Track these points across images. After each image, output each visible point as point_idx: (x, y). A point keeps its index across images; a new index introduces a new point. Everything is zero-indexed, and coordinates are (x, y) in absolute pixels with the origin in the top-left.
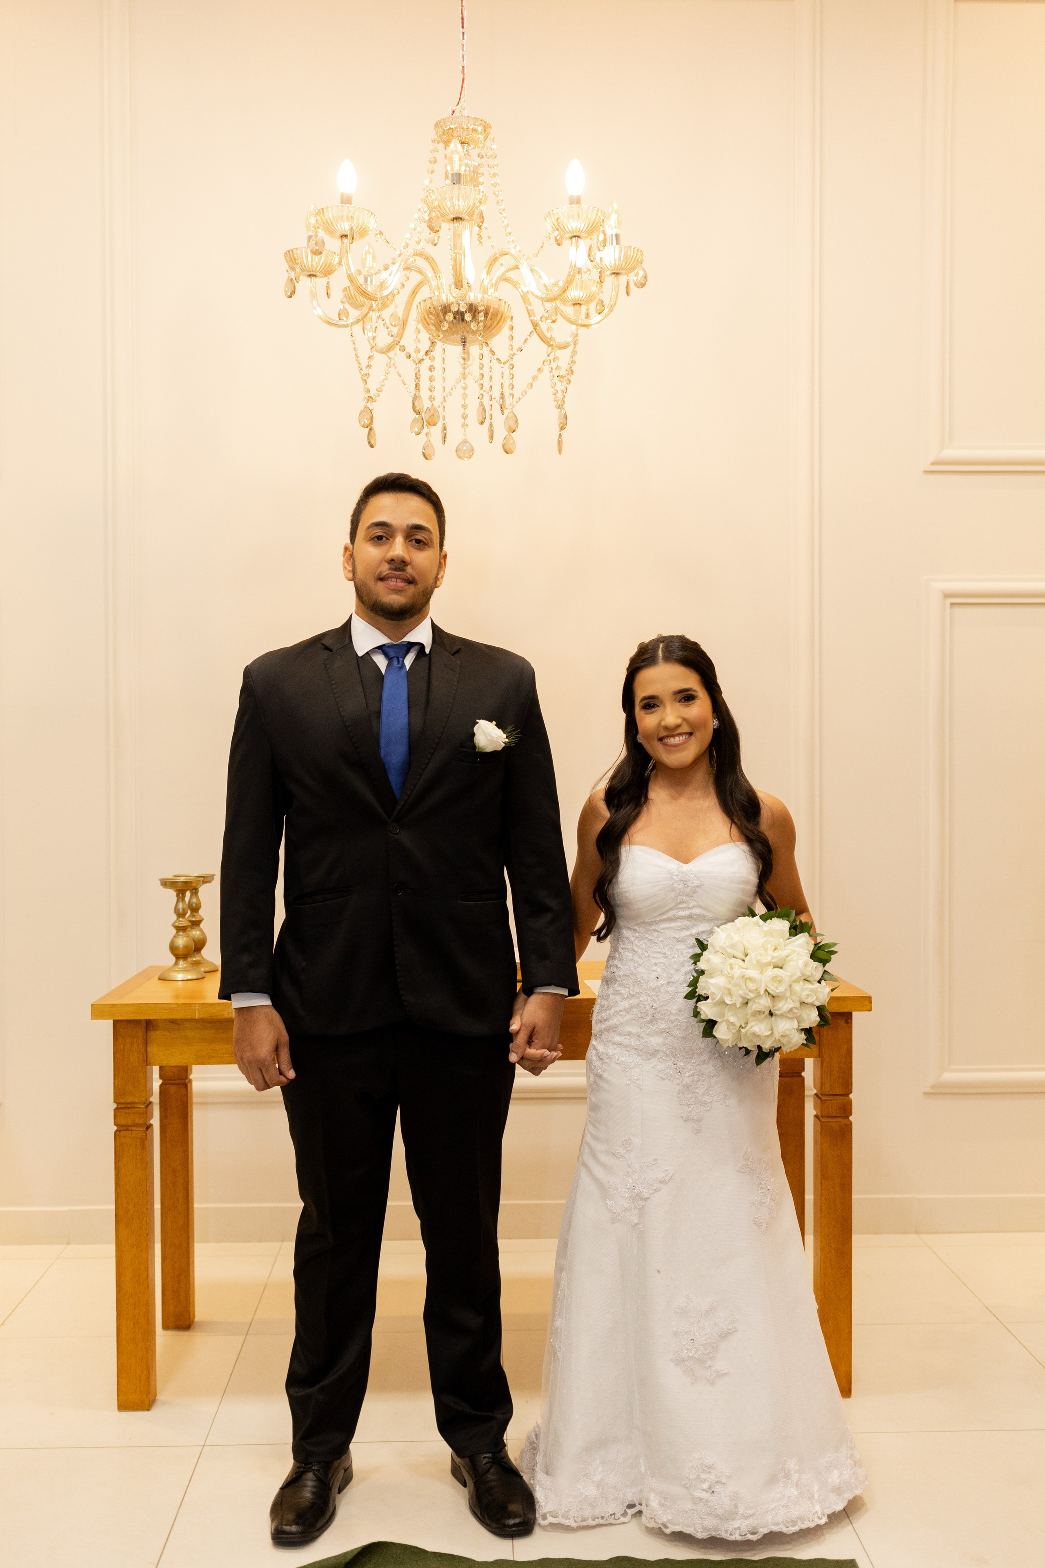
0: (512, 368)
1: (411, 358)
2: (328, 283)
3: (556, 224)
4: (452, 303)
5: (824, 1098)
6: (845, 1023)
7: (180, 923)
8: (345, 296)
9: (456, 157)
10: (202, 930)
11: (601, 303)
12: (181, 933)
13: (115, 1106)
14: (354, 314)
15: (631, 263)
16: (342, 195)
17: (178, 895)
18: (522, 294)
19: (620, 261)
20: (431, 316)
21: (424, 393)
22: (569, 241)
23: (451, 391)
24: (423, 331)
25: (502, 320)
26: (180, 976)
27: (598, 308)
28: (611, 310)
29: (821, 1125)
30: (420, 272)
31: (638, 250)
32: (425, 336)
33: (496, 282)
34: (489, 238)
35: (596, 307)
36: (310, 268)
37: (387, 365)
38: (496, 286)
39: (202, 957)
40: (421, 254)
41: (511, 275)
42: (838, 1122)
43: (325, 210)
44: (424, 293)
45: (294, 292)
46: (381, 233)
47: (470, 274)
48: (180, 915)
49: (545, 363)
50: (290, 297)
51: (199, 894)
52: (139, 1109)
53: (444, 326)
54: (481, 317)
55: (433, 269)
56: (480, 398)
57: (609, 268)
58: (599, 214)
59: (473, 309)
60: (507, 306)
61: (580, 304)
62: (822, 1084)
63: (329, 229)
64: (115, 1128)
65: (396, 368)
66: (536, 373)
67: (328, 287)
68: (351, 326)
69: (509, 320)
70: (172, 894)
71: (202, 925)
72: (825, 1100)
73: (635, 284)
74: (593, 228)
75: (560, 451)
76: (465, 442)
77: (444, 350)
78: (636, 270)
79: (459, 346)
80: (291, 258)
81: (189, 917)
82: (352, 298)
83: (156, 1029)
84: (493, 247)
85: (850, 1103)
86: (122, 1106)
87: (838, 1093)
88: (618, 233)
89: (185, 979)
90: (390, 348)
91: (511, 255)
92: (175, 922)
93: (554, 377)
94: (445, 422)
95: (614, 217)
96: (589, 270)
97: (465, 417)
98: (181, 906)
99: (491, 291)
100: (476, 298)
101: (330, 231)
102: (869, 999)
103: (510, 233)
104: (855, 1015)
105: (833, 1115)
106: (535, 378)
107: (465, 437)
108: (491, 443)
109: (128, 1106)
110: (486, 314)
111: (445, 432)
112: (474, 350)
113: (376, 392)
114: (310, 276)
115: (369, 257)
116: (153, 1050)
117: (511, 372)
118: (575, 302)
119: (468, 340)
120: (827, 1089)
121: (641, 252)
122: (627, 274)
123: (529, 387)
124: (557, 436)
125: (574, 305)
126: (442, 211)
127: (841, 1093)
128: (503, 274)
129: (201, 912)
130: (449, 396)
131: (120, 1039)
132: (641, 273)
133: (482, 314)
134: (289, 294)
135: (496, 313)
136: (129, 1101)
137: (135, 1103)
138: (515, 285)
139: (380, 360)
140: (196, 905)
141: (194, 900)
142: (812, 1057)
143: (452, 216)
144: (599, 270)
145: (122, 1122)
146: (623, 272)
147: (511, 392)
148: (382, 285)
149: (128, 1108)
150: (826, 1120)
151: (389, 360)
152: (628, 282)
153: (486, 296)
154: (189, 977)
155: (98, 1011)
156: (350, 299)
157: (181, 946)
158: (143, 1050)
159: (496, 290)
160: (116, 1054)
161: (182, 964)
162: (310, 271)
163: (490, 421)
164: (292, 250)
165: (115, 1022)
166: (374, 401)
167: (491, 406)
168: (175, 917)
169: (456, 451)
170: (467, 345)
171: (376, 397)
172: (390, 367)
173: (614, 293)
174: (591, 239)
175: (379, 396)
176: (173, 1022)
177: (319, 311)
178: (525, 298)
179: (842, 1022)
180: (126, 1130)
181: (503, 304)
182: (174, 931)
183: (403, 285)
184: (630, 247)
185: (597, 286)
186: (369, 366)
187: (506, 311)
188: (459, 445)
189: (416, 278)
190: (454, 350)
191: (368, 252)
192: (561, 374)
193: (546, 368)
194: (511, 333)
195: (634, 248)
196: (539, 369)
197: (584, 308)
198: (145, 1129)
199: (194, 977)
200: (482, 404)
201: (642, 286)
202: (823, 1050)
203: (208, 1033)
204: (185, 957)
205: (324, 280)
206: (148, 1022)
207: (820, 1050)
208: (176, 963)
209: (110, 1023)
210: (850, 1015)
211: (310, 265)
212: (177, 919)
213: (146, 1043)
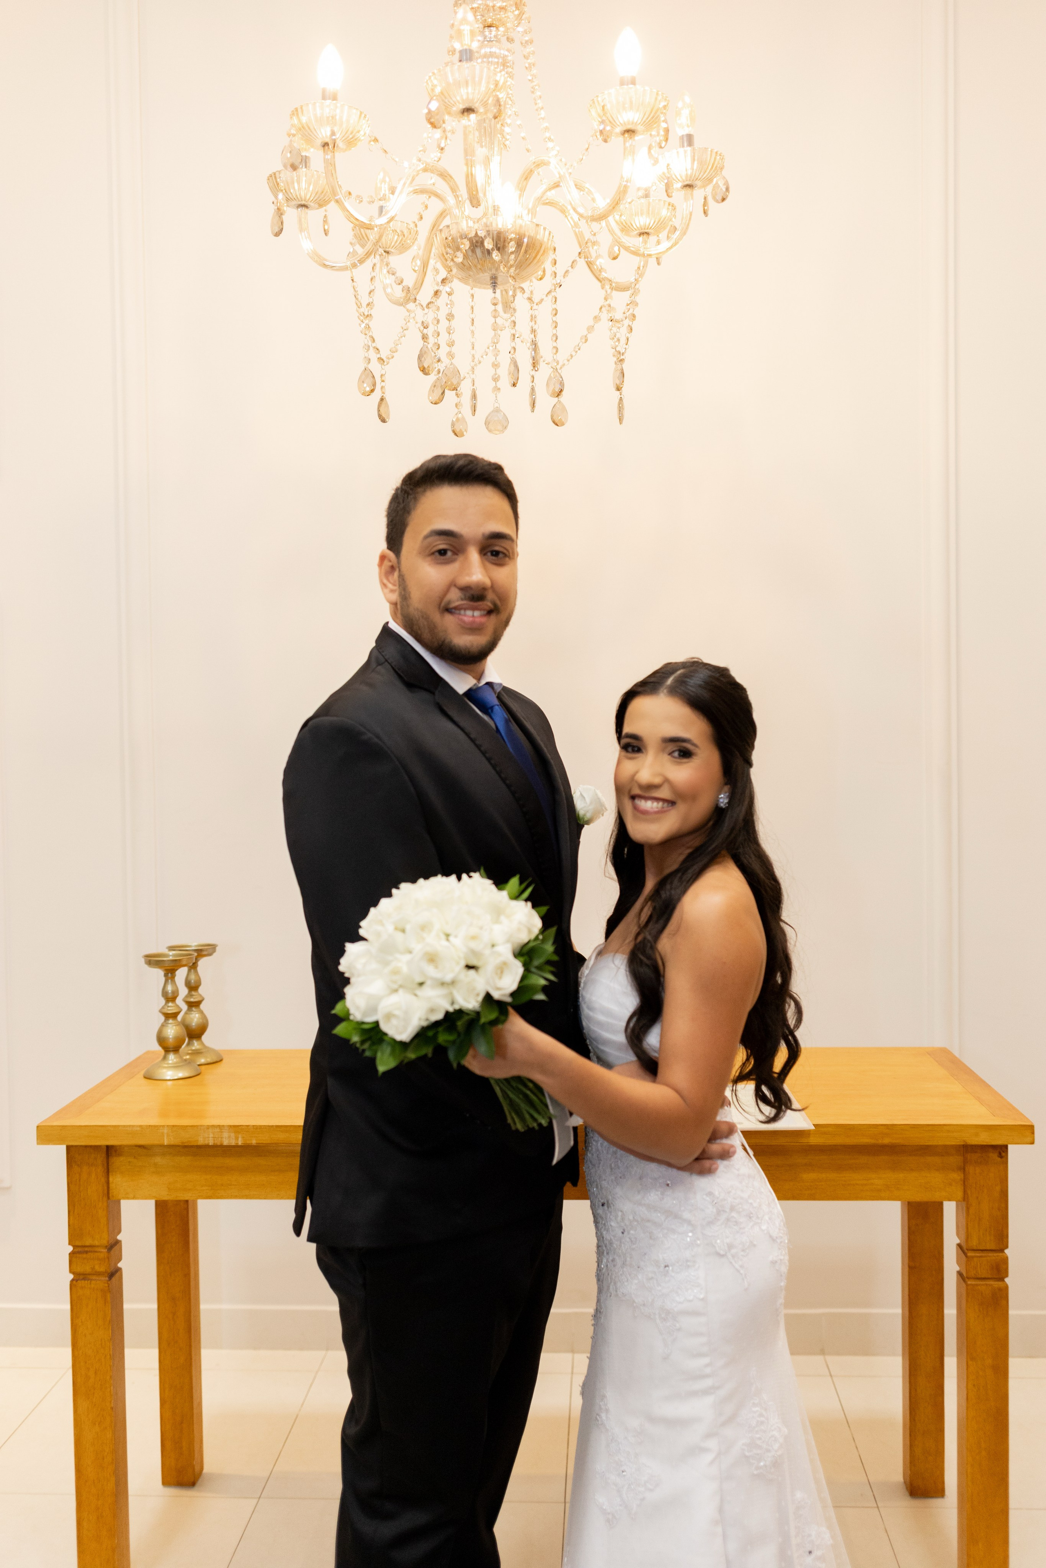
0: (556, 314)
2: (325, 216)
3: (601, 113)
4: (471, 228)
5: (970, 1254)
6: (999, 1157)
7: (169, 1008)
8: (355, 235)
10: (202, 1012)
12: (171, 1021)
13: (71, 1249)
15: (708, 170)
16: (324, 91)
17: (166, 975)
19: (693, 169)
20: (447, 249)
22: (621, 138)
24: (442, 268)
25: (542, 252)
26: (169, 1074)
28: (684, 233)
29: (967, 1289)
30: (438, 196)
31: (716, 153)
36: (299, 197)
38: (533, 210)
39: (203, 1044)
40: (433, 168)
42: (990, 1285)
43: (299, 110)
45: (281, 230)
46: (376, 140)
48: (170, 998)
49: (603, 309)
50: (278, 235)
51: (199, 969)
52: (99, 1254)
54: (511, 248)
56: (512, 352)
57: (679, 178)
58: (660, 98)
59: (501, 241)
60: (547, 233)
61: (647, 234)
62: (968, 1237)
63: (306, 133)
64: (71, 1276)
66: (591, 323)
68: (351, 269)
69: (551, 252)
70: (158, 974)
71: (202, 1006)
72: (973, 1257)
73: (715, 198)
74: (652, 118)
75: (621, 420)
76: (497, 410)
77: (473, 295)
78: (715, 180)
79: (488, 289)
80: (274, 183)
81: (186, 996)
82: (363, 238)
83: (120, 1155)
85: (1005, 1261)
86: (80, 1249)
87: (988, 1248)
88: (692, 133)
89: (176, 1078)
91: (551, 166)
92: (163, 1008)
94: (474, 387)
95: (685, 112)
97: (496, 379)
98: (170, 988)
99: (527, 217)
101: (310, 139)
102: (1031, 1128)
104: (1010, 1147)
105: (983, 1277)
106: (590, 329)
107: (496, 405)
108: (533, 411)
109: (86, 1249)
110: (519, 244)
111: (475, 398)
113: (390, 353)
114: (300, 206)
116: (117, 1180)
117: (554, 319)
118: (641, 231)
119: (499, 279)
120: (974, 1243)
121: (720, 155)
122: (704, 186)
123: (583, 340)
124: (618, 401)
125: (640, 235)
126: (446, 101)
127: (993, 1247)
128: (543, 194)
129: (200, 990)
130: (484, 357)
131: (75, 1167)
132: (722, 183)
133: (512, 243)
134: (276, 231)
135: (534, 243)
136: (87, 1244)
137: (94, 1246)
138: (562, 209)
140: (195, 982)
141: (193, 977)
142: (953, 1201)
143: (462, 107)
144: (666, 181)
145: (79, 1269)
146: (699, 183)
147: (555, 344)
149: (87, 1252)
150: (973, 1283)
152: (705, 198)
154: (181, 1075)
155: (47, 1134)
156: (361, 239)
157: (171, 1037)
158: (103, 1180)
159: (535, 215)
160: (70, 1185)
161: (172, 1057)
162: (299, 200)
163: (531, 384)
164: (274, 174)
165: (69, 1149)
166: (385, 363)
168: (163, 1001)
170: (500, 286)
171: (388, 358)
172: (409, 321)
173: (688, 214)
174: (651, 135)
175: (393, 357)
176: (138, 1147)
178: (575, 226)
179: (994, 1156)
180: (84, 1279)
181: (542, 232)
182: (162, 1018)
183: (421, 218)
184: (706, 149)
187: (546, 240)
188: (489, 415)
189: (436, 206)
190: (485, 294)
193: (605, 316)
194: (554, 269)
195: (711, 151)
196: (595, 317)
198: (107, 1278)
199: (186, 1074)
200: (514, 361)
201: (723, 200)
202: (969, 1192)
203: (185, 1161)
204: (176, 1049)
205: (321, 212)
206: (108, 1148)
207: (965, 1192)
208: (165, 1058)
209: (63, 1149)
210: (1006, 1147)
211: (298, 194)
212: (166, 1004)
213: (108, 1172)
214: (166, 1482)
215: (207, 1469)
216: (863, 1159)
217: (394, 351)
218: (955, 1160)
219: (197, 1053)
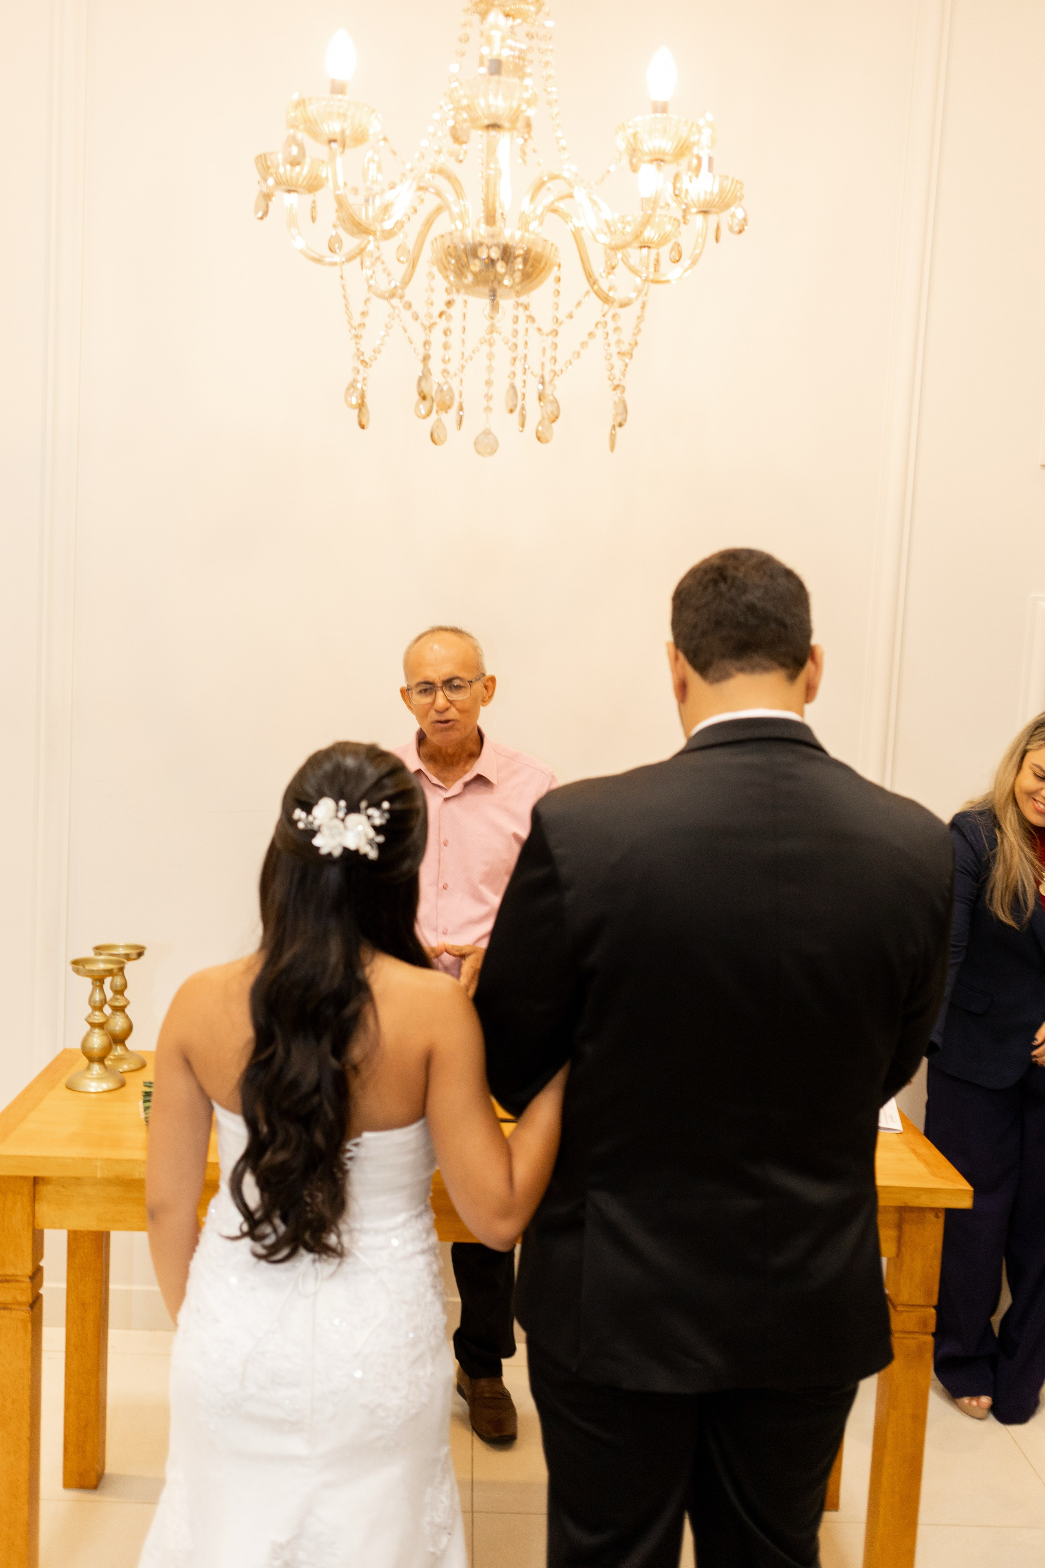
1: (419, 320)
2: (314, 202)
3: (632, 140)
4: (481, 244)
5: (900, 1308)
7: (96, 1017)
8: (338, 218)
9: (496, 35)
10: (127, 1017)
11: (677, 246)
12: (97, 1030)
14: (351, 243)
15: (729, 199)
16: (333, 82)
17: (94, 984)
18: (573, 230)
19: (714, 194)
20: (450, 258)
21: (435, 366)
23: (472, 355)
24: (439, 277)
25: (548, 267)
26: (93, 1086)
27: (673, 253)
28: (694, 263)
30: (438, 194)
31: (738, 181)
32: (440, 283)
33: (542, 213)
34: (534, 151)
35: (671, 252)
36: (290, 181)
37: (389, 317)
38: (541, 219)
39: (126, 1049)
40: (441, 172)
41: (562, 205)
42: (916, 1338)
43: (308, 102)
44: (443, 225)
45: (266, 213)
46: (385, 139)
47: (505, 198)
48: (97, 1007)
49: (599, 326)
50: (261, 218)
51: (125, 972)
52: (21, 1284)
53: (466, 278)
54: (518, 264)
55: (457, 193)
56: (512, 376)
57: (698, 203)
58: (694, 129)
59: (507, 254)
60: (554, 249)
61: (649, 247)
65: (401, 321)
66: (585, 338)
67: (313, 208)
68: (344, 264)
69: (556, 268)
70: (86, 984)
71: (127, 1010)
72: (902, 1312)
73: (731, 229)
74: (683, 150)
75: (612, 448)
76: (487, 433)
77: (466, 307)
78: (733, 209)
79: (487, 300)
80: (264, 165)
81: (113, 1002)
83: (47, 1186)
84: (539, 164)
87: (918, 1304)
89: (99, 1090)
90: (392, 295)
91: (564, 179)
92: (89, 1016)
93: (609, 345)
94: (461, 400)
95: (707, 132)
96: (668, 204)
97: (489, 398)
98: (98, 997)
99: (534, 226)
100: (512, 237)
101: (314, 133)
103: (564, 149)
105: (911, 1330)
106: (584, 344)
107: (488, 428)
108: (522, 431)
109: (9, 1278)
110: (525, 261)
111: (461, 413)
112: (506, 304)
114: (289, 191)
115: (373, 166)
116: (44, 1210)
119: (499, 292)
120: (905, 1298)
121: (742, 183)
122: (720, 213)
123: (576, 356)
124: (610, 429)
125: (641, 247)
126: (473, 114)
127: (922, 1303)
128: (553, 203)
129: (126, 993)
130: (469, 361)
132: (740, 214)
133: (520, 260)
134: (260, 214)
135: (538, 259)
136: (9, 1273)
137: (16, 1276)
138: (565, 217)
139: (380, 309)
140: (122, 986)
141: (119, 982)
143: (486, 122)
144: (684, 207)
146: (713, 210)
148: (386, 209)
149: (8, 1282)
150: (901, 1336)
151: (392, 310)
152: (720, 225)
153: (527, 234)
154: (104, 1087)
157: (96, 1047)
158: (29, 1209)
159: (541, 223)
161: (96, 1068)
162: (289, 185)
164: (265, 155)
166: (368, 366)
167: (524, 382)
168: (89, 1010)
169: (475, 444)
170: (498, 299)
171: (372, 360)
172: (393, 319)
173: (700, 240)
174: (680, 164)
175: (376, 359)
177: (299, 243)
178: (577, 235)
179: (931, 1217)
180: (4, 1309)
181: (549, 247)
182: (88, 1027)
183: (416, 211)
184: (727, 178)
185: (673, 224)
186: (362, 325)
187: (552, 256)
188: (480, 435)
189: (432, 202)
190: (479, 304)
191: (372, 160)
192: (623, 350)
194: (557, 286)
195: (733, 178)
197: (653, 252)
198: (28, 1307)
199: (111, 1086)
200: (513, 387)
201: (740, 232)
202: (902, 1249)
203: (116, 1191)
204: (101, 1060)
205: (309, 197)
206: (35, 1179)
207: (899, 1249)
208: (88, 1068)
211: (288, 177)
212: (92, 1013)
213: (34, 1200)
214: (67, 1485)
215: (108, 1470)
217: (377, 351)
218: (893, 1220)
219: (120, 1059)
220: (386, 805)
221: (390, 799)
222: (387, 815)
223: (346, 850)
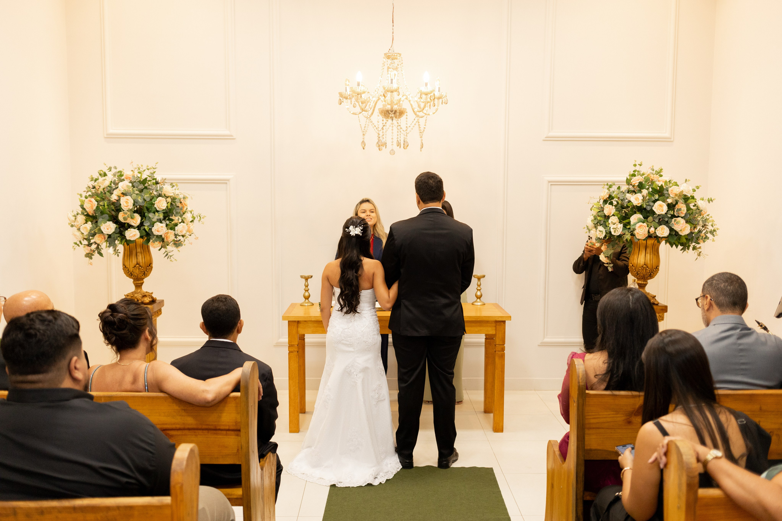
7: (306, 289)
13: (289, 345)
45: (341, 103)
52: (295, 346)
64: (289, 352)
68: (358, 114)
72: (497, 346)
76: (392, 150)
83: (300, 323)
85: (504, 347)
98: (306, 284)
102: (510, 317)
104: (506, 321)
105: (500, 351)
111: (386, 145)
116: (299, 329)
120: (498, 343)
127: (502, 344)
131: (290, 326)
135: (402, 112)
136: (293, 344)
145: (291, 350)
149: (292, 346)
150: (497, 352)
155: (284, 318)
158: (296, 329)
160: (289, 330)
165: (289, 321)
167: (400, 140)
169: (390, 152)
176: (305, 321)
179: (502, 323)
180: (292, 352)
182: (304, 291)
198: (297, 352)
201: (446, 103)
202: (497, 332)
203: (316, 325)
206: (298, 321)
207: (496, 332)
208: (305, 301)
209: (287, 322)
210: (505, 321)
213: (297, 327)
216: (473, 324)
218: (494, 324)
220: (362, 226)
221: (363, 225)
222: (363, 228)
223: (356, 234)
